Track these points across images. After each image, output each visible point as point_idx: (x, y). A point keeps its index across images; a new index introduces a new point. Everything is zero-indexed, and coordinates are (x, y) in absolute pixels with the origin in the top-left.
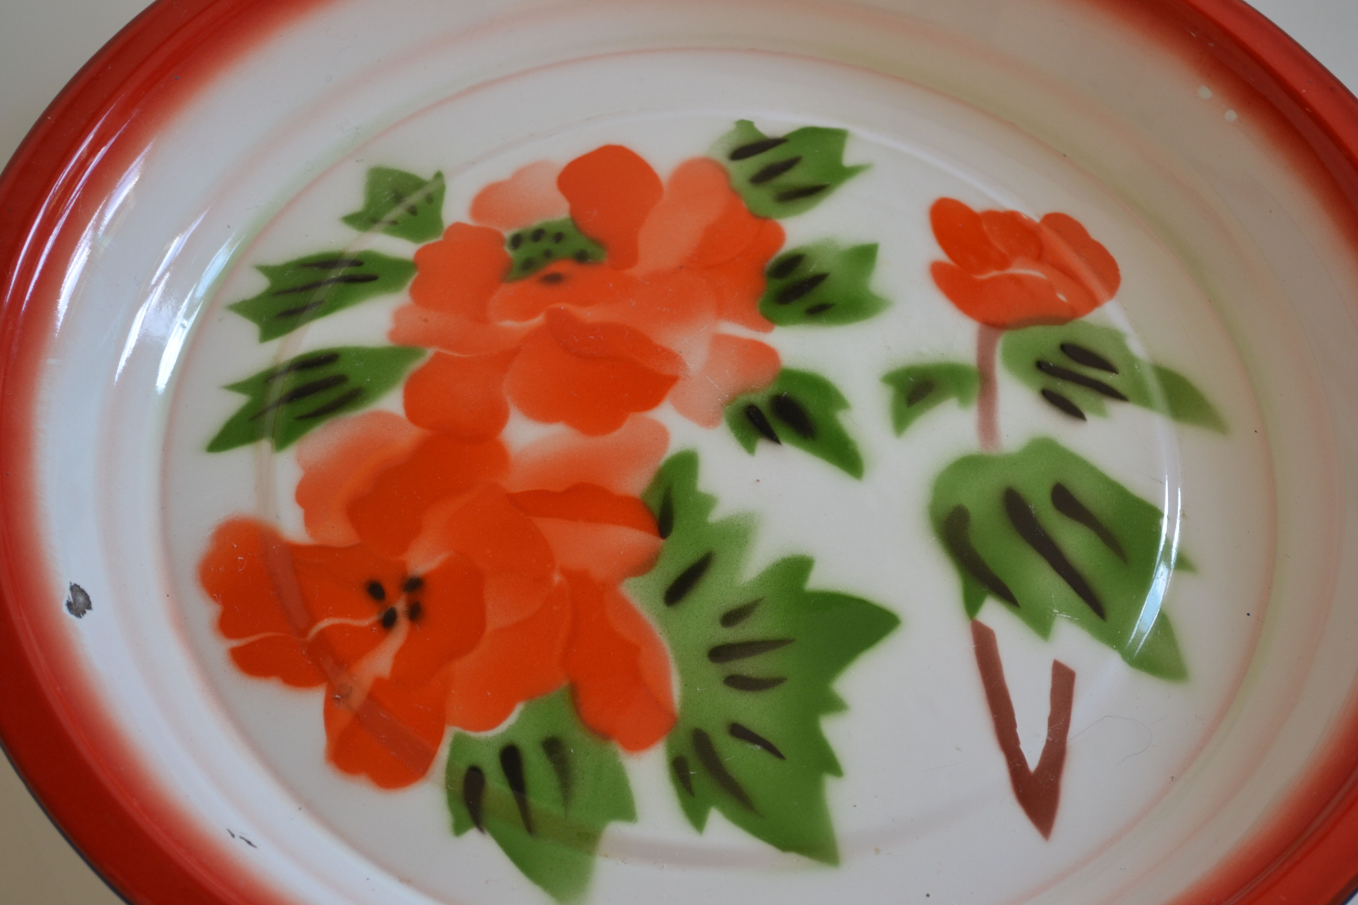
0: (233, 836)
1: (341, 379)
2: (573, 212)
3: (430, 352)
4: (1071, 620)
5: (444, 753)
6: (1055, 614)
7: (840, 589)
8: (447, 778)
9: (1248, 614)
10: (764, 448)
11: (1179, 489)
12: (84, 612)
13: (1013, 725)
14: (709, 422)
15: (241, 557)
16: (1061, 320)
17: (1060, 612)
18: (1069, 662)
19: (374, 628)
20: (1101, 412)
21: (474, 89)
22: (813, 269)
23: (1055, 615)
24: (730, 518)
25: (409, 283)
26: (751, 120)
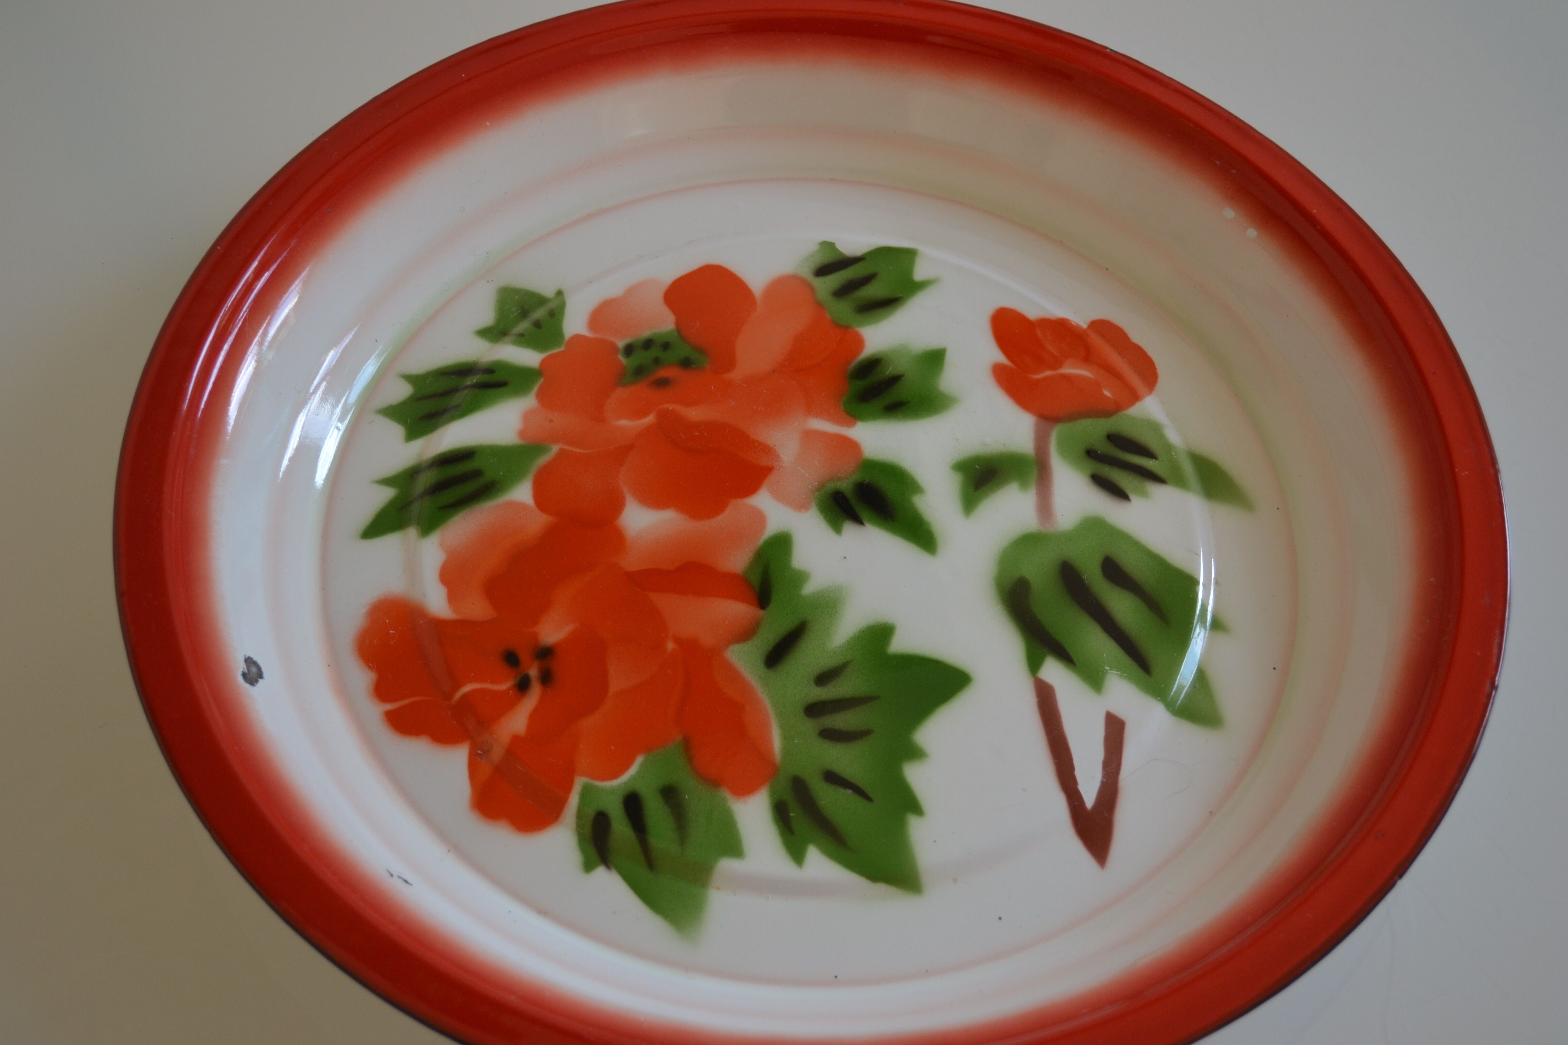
0: (392, 875)
1: (477, 474)
2: (678, 324)
3: (555, 449)
4: (1120, 675)
5: (574, 800)
6: (1106, 670)
7: (918, 652)
8: (577, 822)
9: (1274, 669)
10: (850, 529)
11: (1213, 560)
12: (257, 681)
13: (1072, 768)
14: (801, 506)
15: (392, 630)
16: (1107, 413)
17: (1111, 669)
18: (1119, 712)
19: (511, 692)
20: (1144, 494)
21: (589, 217)
22: (890, 371)
23: (1107, 672)
24: (821, 591)
25: (536, 389)
26: (833, 241)
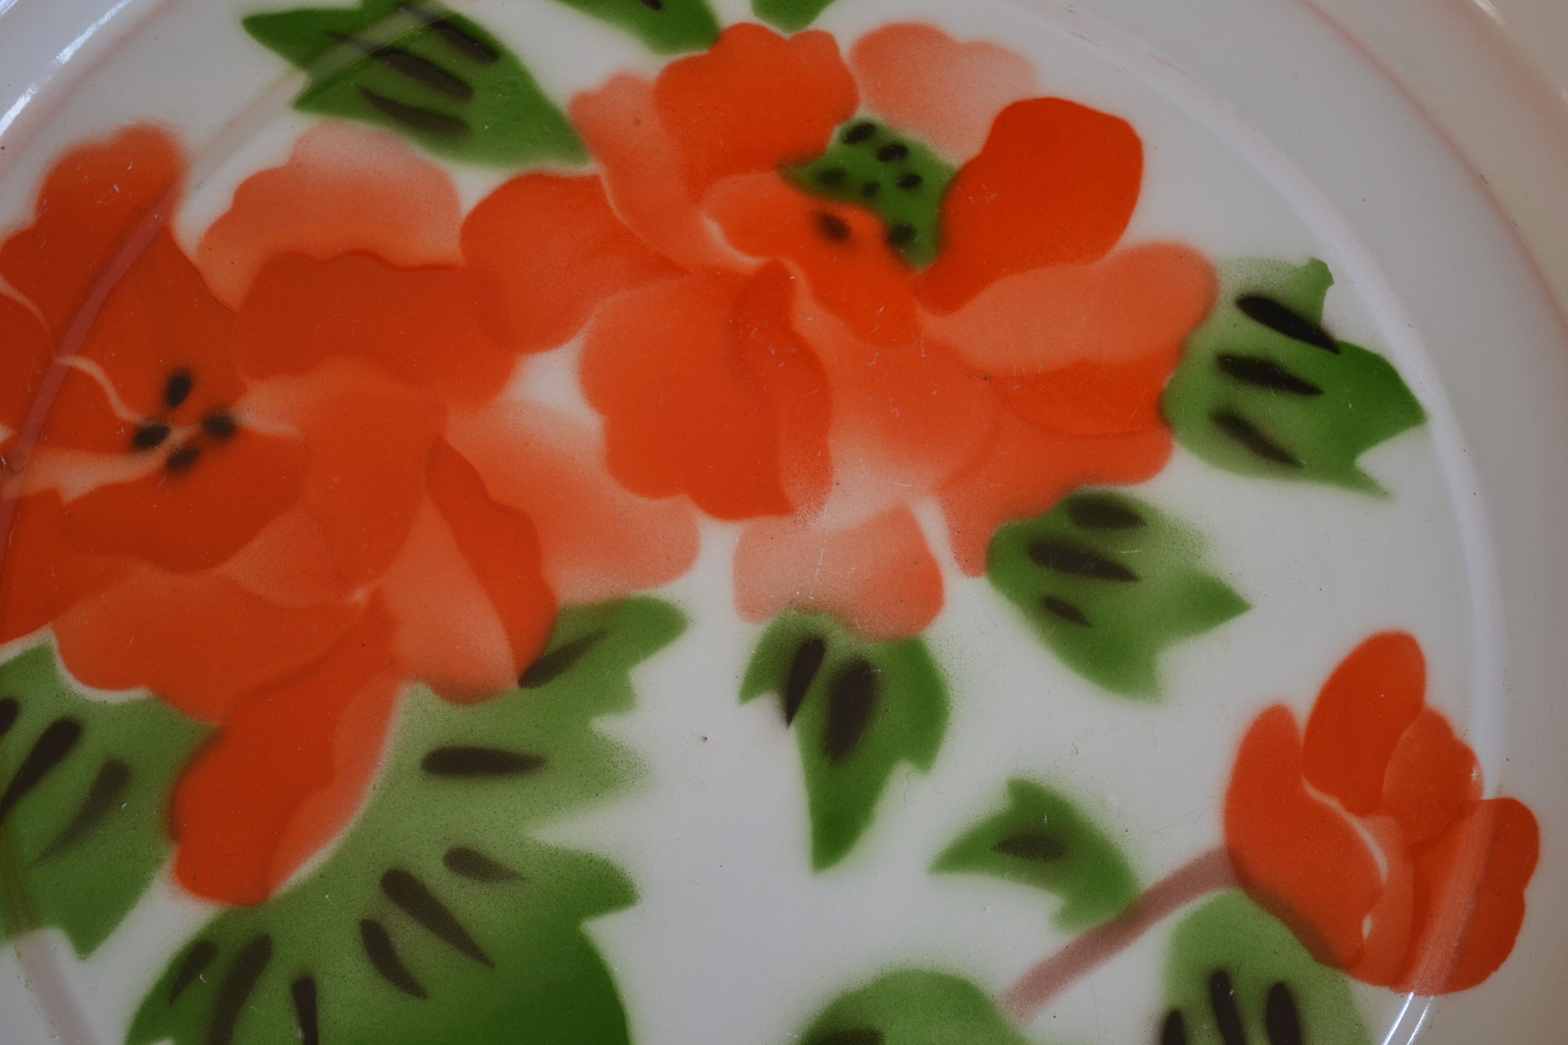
1: (463, 91)
2: (970, 167)
3: (590, 167)
5: (11, 650)
7: (617, 970)
10: (765, 708)
14: (750, 606)
15: (119, 187)
16: (1325, 954)
19: (122, 430)
22: (1130, 553)
24: (617, 746)
25: (681, 55)
26: (1335, 277)
